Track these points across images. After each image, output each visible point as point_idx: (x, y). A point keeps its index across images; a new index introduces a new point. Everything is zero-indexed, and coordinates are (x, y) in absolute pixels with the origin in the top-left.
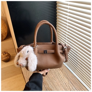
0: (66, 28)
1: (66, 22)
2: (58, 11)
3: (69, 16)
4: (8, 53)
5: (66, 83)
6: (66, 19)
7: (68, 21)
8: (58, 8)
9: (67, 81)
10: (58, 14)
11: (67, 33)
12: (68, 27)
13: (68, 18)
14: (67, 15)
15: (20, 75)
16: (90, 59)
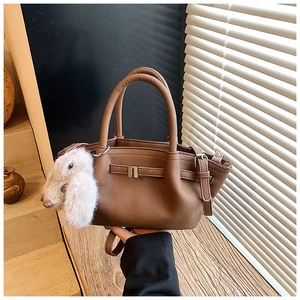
0: (217, 96)
1: (219, 76)
2: (190, 38)
3: (229, 58)
4: (15, 174)
5: (211, 275)
6: (219, 65)
7: (224, 73)
8: (190, 27)
9: (214, 268)
10: (189, 48)
11: (220, 112)
12: (222, 94)
13: (226, 62)
14: (220, 54)
15: (55, 246)
16: (294, 200)
